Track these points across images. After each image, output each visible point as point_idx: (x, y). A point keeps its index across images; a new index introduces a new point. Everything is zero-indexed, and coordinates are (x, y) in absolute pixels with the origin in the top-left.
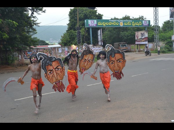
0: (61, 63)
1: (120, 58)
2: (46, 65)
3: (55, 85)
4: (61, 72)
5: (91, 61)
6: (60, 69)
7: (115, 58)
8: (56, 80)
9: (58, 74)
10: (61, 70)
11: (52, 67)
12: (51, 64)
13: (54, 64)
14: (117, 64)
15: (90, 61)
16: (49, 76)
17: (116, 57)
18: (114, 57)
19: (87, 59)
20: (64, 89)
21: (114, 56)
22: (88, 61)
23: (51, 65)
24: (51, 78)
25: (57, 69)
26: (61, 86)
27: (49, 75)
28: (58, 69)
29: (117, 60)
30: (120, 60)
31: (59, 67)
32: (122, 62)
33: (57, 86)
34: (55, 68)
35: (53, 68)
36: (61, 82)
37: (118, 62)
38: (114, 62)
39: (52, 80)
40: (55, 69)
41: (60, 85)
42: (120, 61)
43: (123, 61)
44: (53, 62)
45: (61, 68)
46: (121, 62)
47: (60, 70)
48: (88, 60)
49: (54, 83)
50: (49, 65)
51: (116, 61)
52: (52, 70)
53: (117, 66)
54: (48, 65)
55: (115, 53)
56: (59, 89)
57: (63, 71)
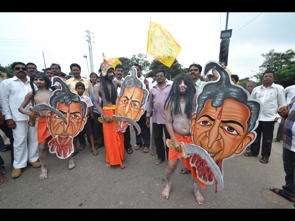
0: (84, 111)
1: (238, 120)
2: (59, 101)
3: (58, 140)
4: (78, 123)
5: (137, 103)
6: (78, 118)
7: (221, 111)
8: (64, 131)
9: (71, 124)
10: (80, 120)
11: (67, 109)
12: (69, 103)
13: (73, 105)
14: (219, 133)
15: (135, 105)
16: (54, 119)
17: (224, 110)
18: (219, 109)
19: (129, 98)
20: (69, 154)
21: (222, 104)
22: (131, 104)
23: (67, 105)
24: (56, 124)
25: (73, 116)
26: (66, 145)
27: (55, 117)
28: (76, 116)
29: (222, 122)
30: (232, 125)
31: (78, 115)
32: (238, 134)
33: (59, 143)
34: (72, 112)
35: (69, 112)
36: (69, 139)
37: (226, 128)
38: (212, 122)
39: (57, 130)
40: (71, 114)
41: (66, 143)
42: (231, 129)
43: (242, 134)
44: (73, 103)
45: (81, 117)
46: (235, 132)
47: (78, 120)
48: (133, 101)
49: (57, 136)
50: (64, 104)
51: (218, 122)
52: (66, 113)
53: (216, 140)
54: (62, 103)
55: (227, 97)
56: (59, 149)
57: (81, 123)
